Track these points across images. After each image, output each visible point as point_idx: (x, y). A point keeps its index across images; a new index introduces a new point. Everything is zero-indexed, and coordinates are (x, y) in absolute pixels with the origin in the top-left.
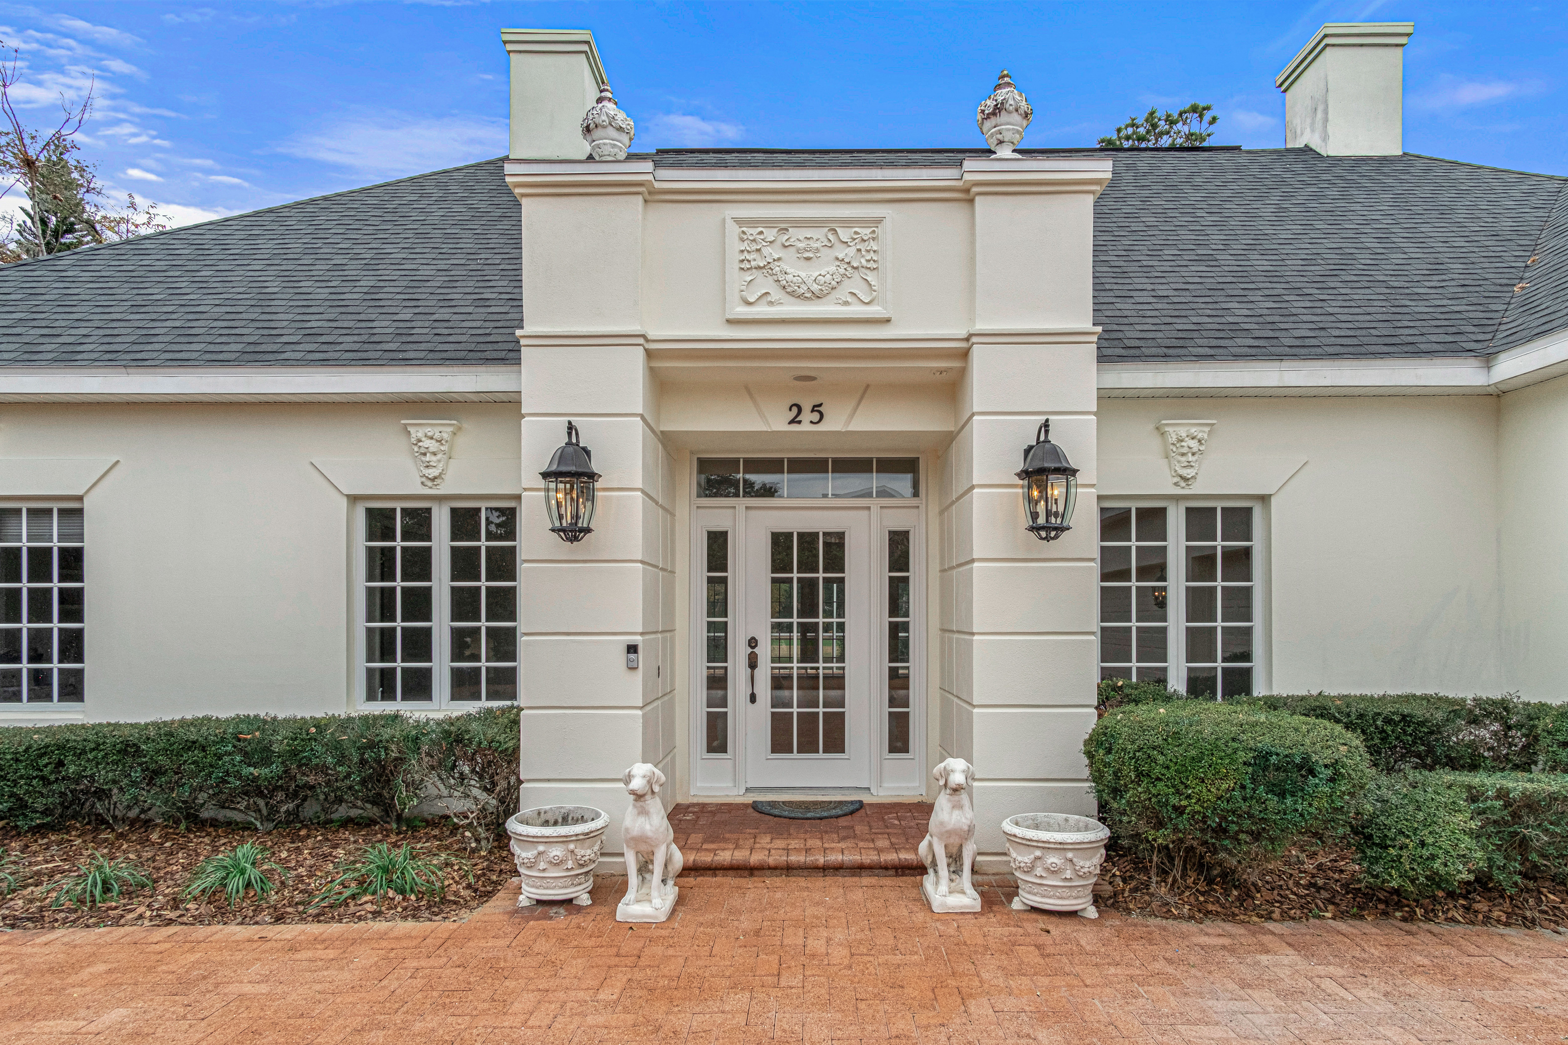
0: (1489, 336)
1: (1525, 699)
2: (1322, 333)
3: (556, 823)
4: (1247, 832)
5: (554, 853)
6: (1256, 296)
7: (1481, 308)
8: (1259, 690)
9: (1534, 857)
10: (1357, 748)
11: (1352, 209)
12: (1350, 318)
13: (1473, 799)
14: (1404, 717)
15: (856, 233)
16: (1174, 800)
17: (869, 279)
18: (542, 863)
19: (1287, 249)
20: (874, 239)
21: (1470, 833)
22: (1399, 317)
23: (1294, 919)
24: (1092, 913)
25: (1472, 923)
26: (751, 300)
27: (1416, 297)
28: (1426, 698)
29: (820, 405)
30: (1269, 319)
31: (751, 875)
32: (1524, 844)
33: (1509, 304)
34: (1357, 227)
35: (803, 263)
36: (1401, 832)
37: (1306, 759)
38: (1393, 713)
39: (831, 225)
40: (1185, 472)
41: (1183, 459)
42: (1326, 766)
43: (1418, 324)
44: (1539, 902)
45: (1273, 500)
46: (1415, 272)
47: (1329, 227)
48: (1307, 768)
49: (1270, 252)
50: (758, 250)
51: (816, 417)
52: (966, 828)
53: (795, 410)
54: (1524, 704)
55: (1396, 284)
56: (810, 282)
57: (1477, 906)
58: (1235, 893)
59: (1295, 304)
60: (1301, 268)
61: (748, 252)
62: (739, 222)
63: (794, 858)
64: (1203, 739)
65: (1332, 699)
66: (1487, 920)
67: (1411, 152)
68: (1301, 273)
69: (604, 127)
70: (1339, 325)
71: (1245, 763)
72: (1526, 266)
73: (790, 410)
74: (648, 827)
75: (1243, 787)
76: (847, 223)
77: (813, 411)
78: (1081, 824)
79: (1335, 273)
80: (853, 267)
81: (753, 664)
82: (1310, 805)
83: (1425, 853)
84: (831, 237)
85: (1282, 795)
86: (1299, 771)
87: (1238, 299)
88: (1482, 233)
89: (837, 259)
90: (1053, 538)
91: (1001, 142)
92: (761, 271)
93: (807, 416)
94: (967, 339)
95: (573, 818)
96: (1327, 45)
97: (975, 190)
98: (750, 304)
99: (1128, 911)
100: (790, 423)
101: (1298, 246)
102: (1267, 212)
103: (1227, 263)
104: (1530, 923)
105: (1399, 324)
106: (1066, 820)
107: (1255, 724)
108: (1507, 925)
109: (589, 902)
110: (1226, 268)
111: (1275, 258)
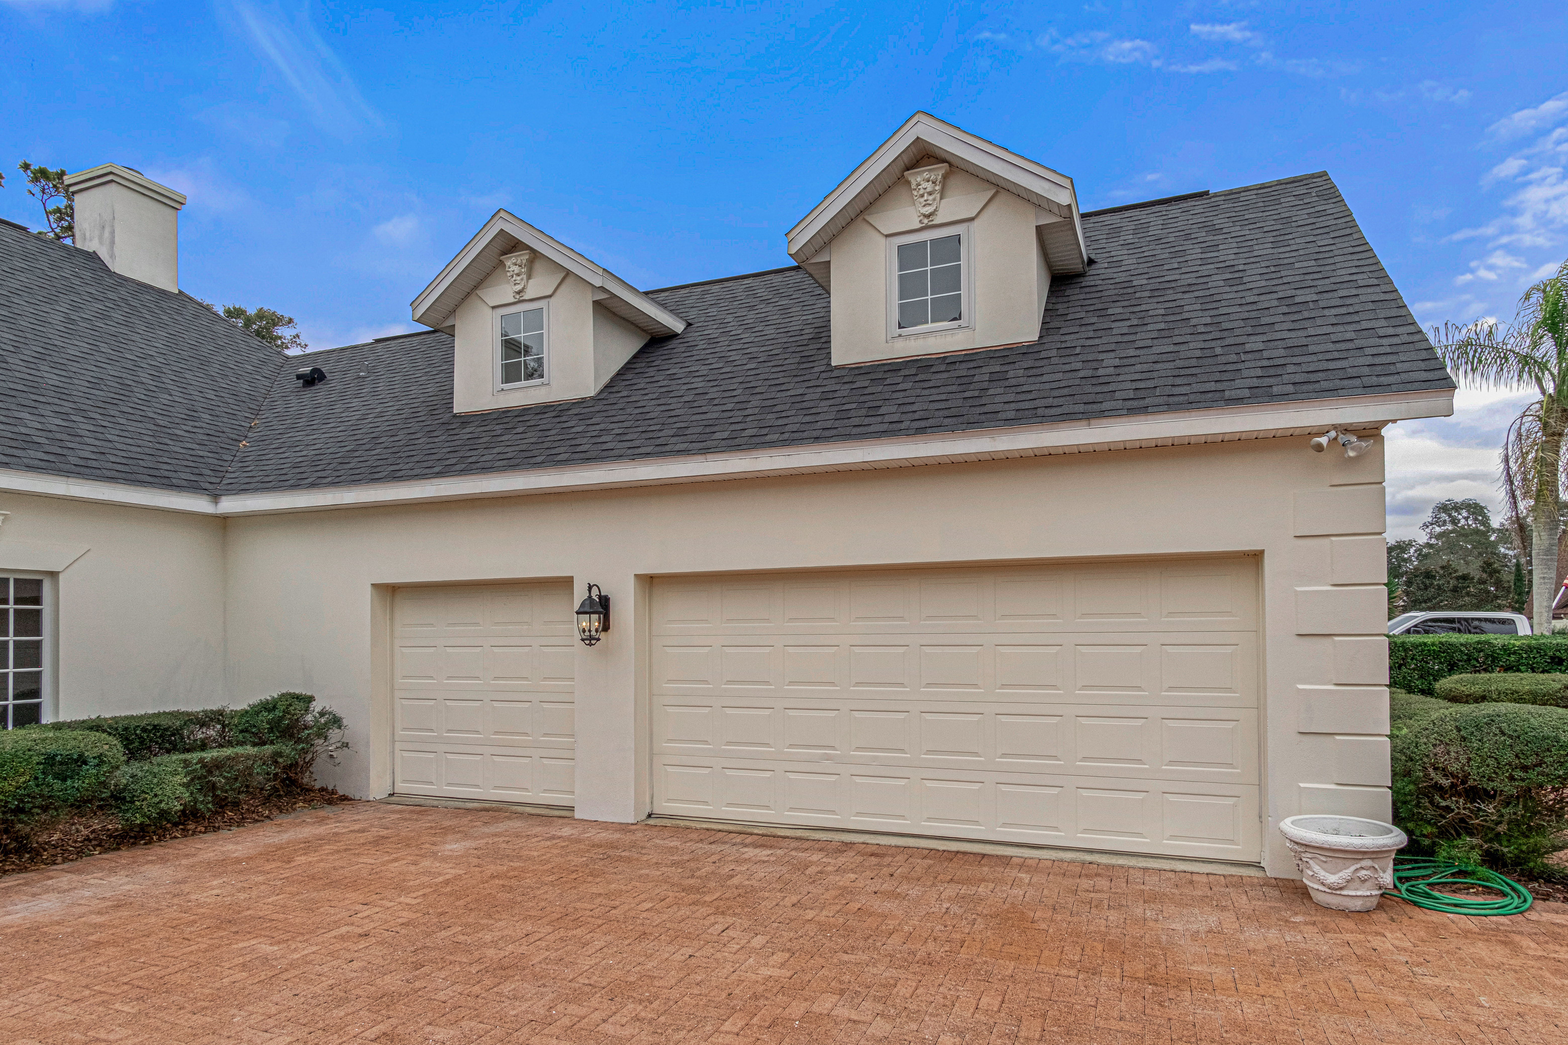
0: (218, 480)
1: (232, 708)
2: (102, 457)
4: (38, 807)
6: (46, 410)
7: (216, 456)
8: (47, 718)
9: (219, 792)
10: (115, 745)
11: (133, 338)
12: (125, 447)
13: (186, 767)
14: (155, 726)
19: (74, 367)
21: (183, 785)
22: (161, 453)
23: (72, 860)
25: (186, 836)
27: (174, 438)
28: (171, 714)
30: (58, 436)
32: (214, 787)
33: (235, 456)
34: (136, 359)
36: (143, 792)
37: (81, 756)
38: (148, 725)
42: (94, 758)
43: (174, 461)
44: (222, 817)
45: (61, 577)
46: (176, 415)
47: (112, 352)
48: (82, 760)
49: (59, 366)
54: (232, 711)
55: (161, 423)
57: (189, 827)
58: (27, 856)
59: (81, 425)
60: (87, 390)
64: (6, 753)
65: (105, 719)
66: (194, 833)
68: (87, 396)
70: (115, 452)
71: (38, 764)
72: (251, 427)
75: (36, 778)
79: (114, 401)
82: (83, 782)
83: (157, 800)
85: (64, 780)
86: (76, 763)
87: (29, 410)
88: (227, 391)
96: (112, 181)
101: (86, 366)
102: (56, 319)
103: (18, 368)
104: (216, 829)
105: (160, 460)
107: (46, 738)
108: (205, 833)
110: (17, 374)
111: (64, 373)
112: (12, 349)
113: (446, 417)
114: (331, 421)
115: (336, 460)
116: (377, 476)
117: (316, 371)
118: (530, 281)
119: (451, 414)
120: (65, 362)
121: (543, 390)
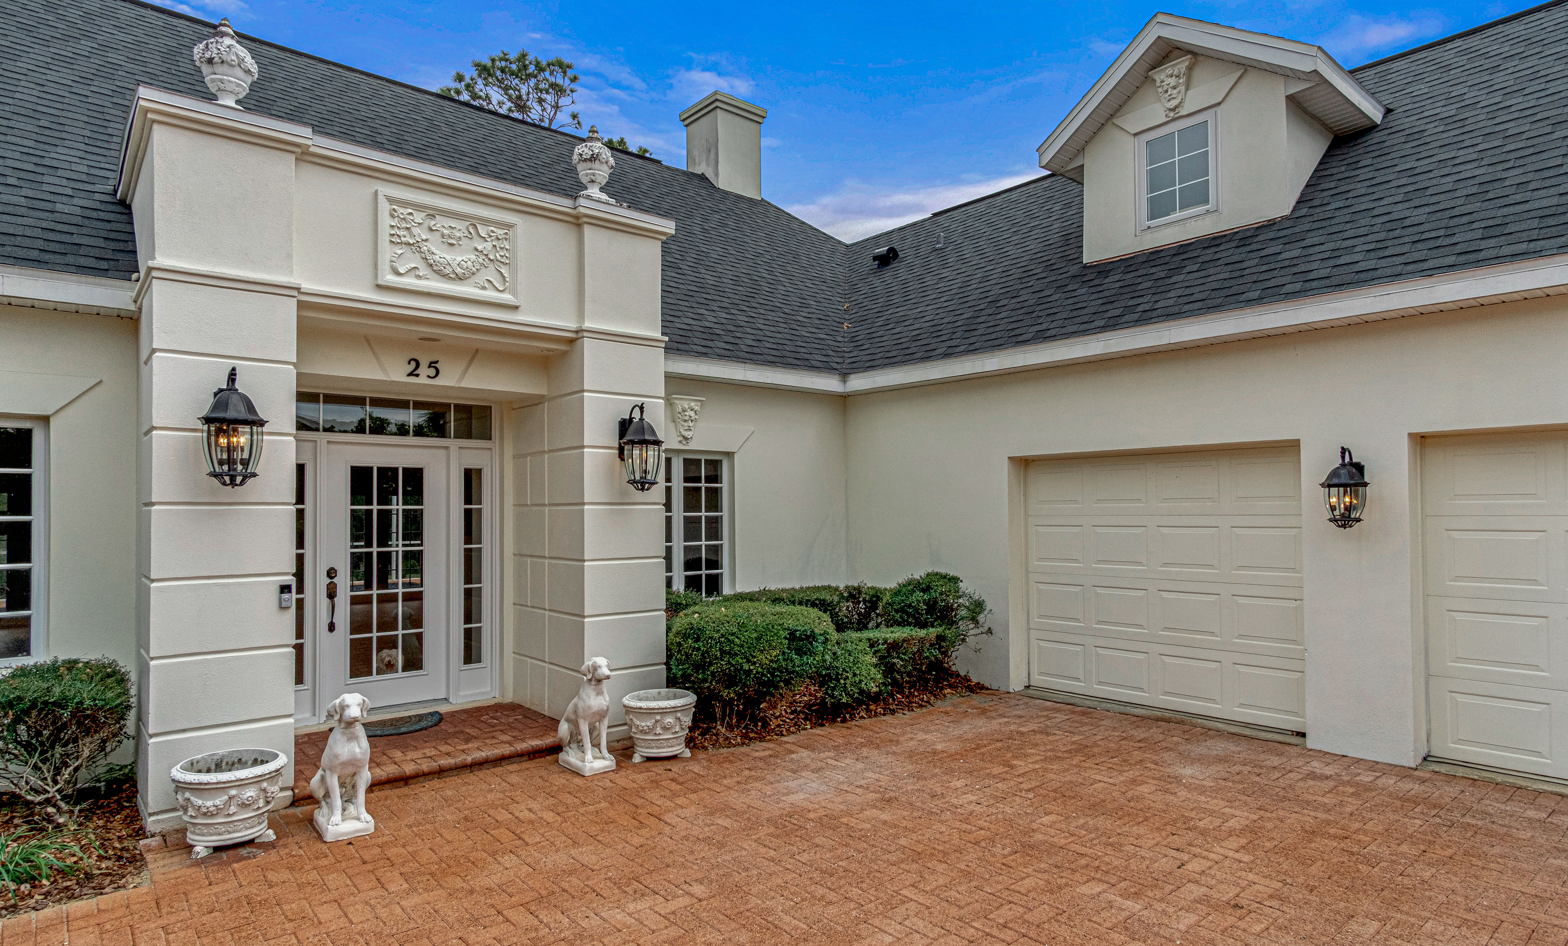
0: (842, 360)
2: (759, 344)
3: (209, 771)
5: (249, 794)
6: (715, 307)
7: (832, 338)
8: (726, 588)
11: (746, 240)
12: (772, 334)
13: (871, 646)
15: (493, 231)
16: (746, 667)
17: (503, 271)
18: (232, 808)
19: (719, 268)
20: (506, 239)
21: (874, 665)
22: (796, 338)
23: (795, 732)
24: (688, 753)
25: (870, 717)
26: (402, 271)
27: (800, 324)
29: (437, 362)
30: (728, 327)
31: (406, 784)
33: (845, 337)
34: (754, 257)
35: (446, 246)
36: (844, 670)
39: (474, 221)
40: (686, 434)
41: (686, 424)
43: (806, 344)
44: (894, 700)
45: (735, 456)
46: (794, 303)
47: (737, 254)
49: (710, 269)
50: (408, 229)
51: (432, 372)
52: (605, 708)
53: (413, 364)
55: (787, 311)
56: (454, 265)
58: (760, 725)
59: (739, 317)
60: (734, 287)
61: (398, 228)
62: (391, 200)
63: (445, 762)
65: (776, 592)
66: (877, 714)
67: (765, 198)
68: (735, 292)
69: (232, 66)
70: (767, 339)
72: (845, 310)
73: (409, 363)
74: (358, 750)
75: (784, 653)
76: (486, 222)
77: (430, 367)
78: (670, 695)
79: (753, 295)
80: (490, 259)
81: (331, 594)
82: (814, 659)
83: (857, 680)
84: (472, 230)
87: (705, 307)
88: (818, 279)
89: (476, 249)
90: (648, 489)
91: (593, 181)
92: (410, 247)
93: (424, 371)
94: (577, 332)
95: (227, 763)
96: (717, 107)
97: (585, 220)
98: (398, 274)
99: (705, 748)
100: (409, 375)
101: (726, 267)
105: (797, 344)
106: (659, 693)
108: (884, 715)
109: (275, 837)
110: (690, 278)
111: (714, 274)
112: (680, 257)
113: (1074, 270)
114: (929, 293)
115: (960, 329)
116: (1021, 338)
117: (892, 250)
118: (1189, 92)
119: (1080, 266)
120: (713, 264)
121: (1208, 219)
